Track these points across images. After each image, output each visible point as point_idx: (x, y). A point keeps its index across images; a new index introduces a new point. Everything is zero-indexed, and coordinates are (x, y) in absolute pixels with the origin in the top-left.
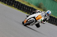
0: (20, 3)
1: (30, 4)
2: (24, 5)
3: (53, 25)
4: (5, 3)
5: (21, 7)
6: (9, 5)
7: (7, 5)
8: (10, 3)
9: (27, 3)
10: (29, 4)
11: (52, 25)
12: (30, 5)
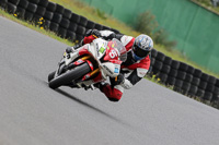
0: (68, 11)
1: (106, 15)
2: (83, 19)
3: (192, 100)
4: (10, 11)
5: (71, 29)
6: (26, 19)
7: (18, 17)
8: (29, 11)
9: (94, 12)
10: (100, 15)
11: (188, 98)
12: (105, 18)
